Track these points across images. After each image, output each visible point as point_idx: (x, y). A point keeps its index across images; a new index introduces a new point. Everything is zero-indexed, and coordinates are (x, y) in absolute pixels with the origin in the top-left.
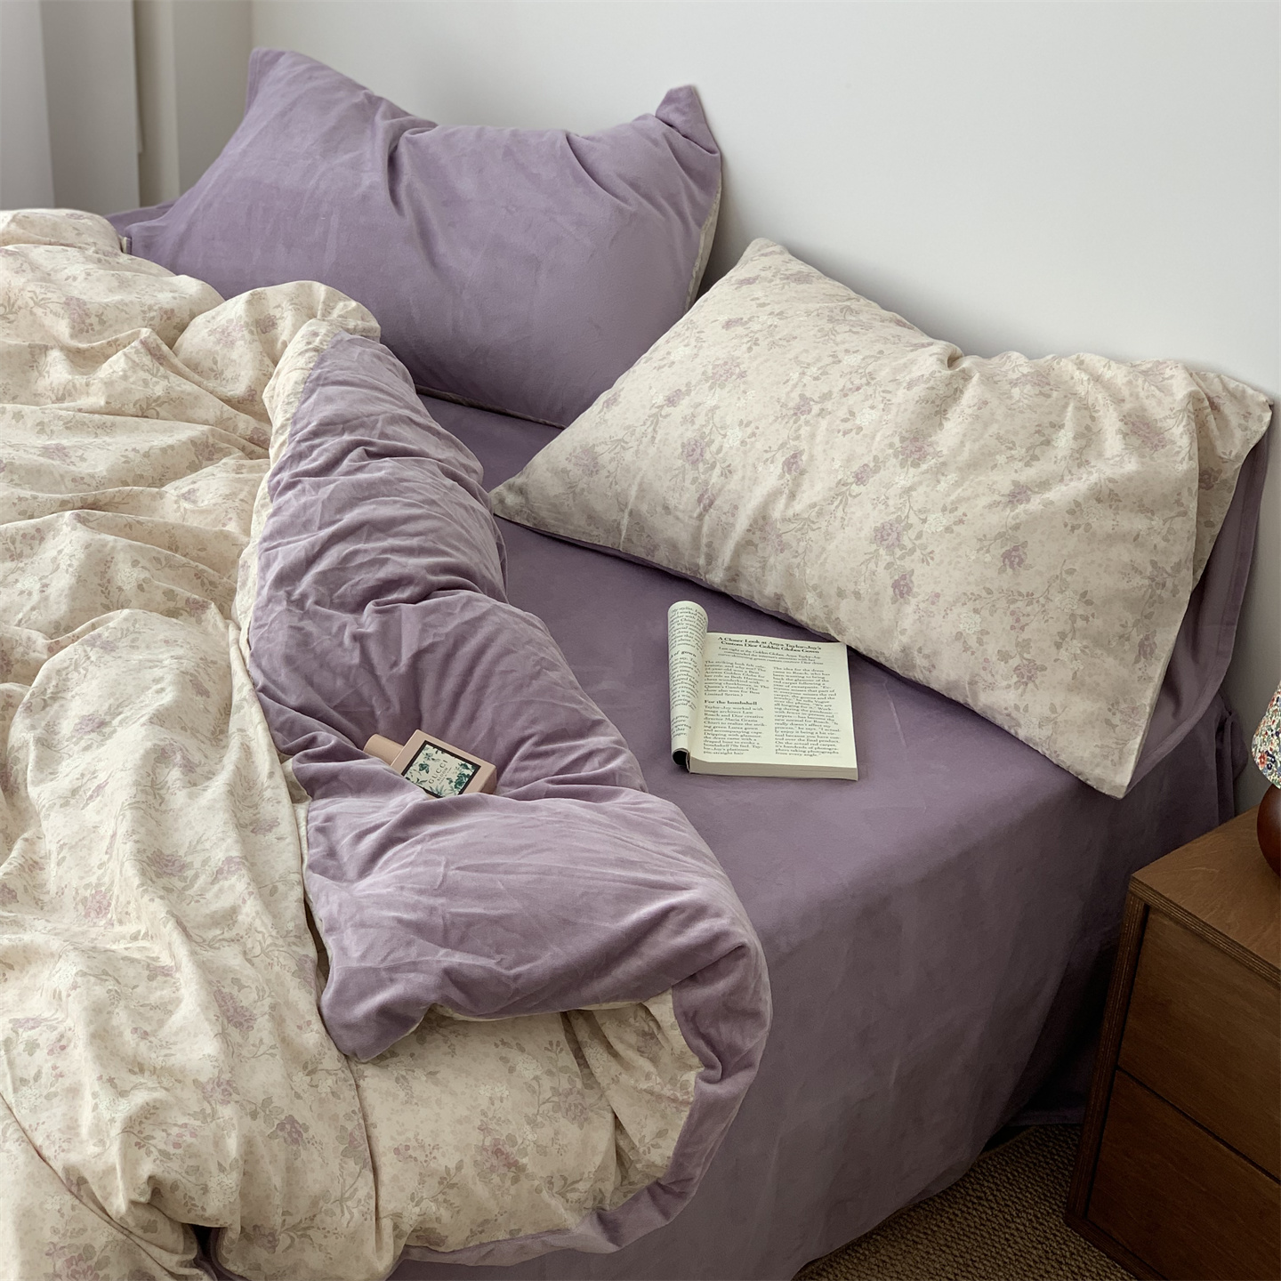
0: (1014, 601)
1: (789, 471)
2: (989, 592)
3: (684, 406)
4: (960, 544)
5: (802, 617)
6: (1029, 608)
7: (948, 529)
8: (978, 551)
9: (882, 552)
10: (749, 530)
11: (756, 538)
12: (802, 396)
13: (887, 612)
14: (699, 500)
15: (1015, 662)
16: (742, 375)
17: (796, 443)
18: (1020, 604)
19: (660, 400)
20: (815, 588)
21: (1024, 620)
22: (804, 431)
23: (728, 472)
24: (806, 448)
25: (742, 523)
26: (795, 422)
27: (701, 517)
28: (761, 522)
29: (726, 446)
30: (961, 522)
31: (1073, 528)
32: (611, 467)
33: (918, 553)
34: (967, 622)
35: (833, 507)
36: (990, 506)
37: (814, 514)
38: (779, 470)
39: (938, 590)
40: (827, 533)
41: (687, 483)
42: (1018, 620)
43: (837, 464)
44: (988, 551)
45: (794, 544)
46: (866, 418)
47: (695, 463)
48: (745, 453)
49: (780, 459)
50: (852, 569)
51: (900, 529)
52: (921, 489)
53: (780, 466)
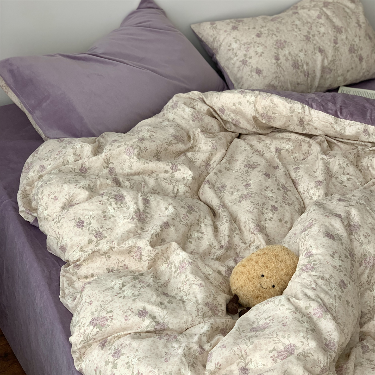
9: (353, 54)
16: (285, 42)
19: (274, 61)
23: (307, 64)
25: (318, 74)
28: (323, 69)
29: (302, 59)
30: (360, 37)
32: (280, 84)
33: (359, 49)
35: (336, 53)
37: (334, 57)
38: (319, 54)
41: (300, 74)
43: (329, 44)
45: (333, 68)
47: (298, 68)
49: (317, 52)
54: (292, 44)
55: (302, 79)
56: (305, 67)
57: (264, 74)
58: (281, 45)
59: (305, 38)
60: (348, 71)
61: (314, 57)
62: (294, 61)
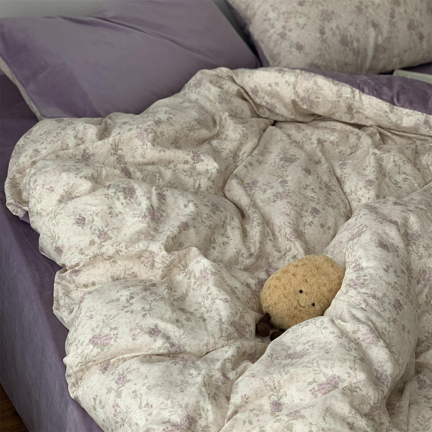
14: (355, 54)
16: (333, 13)
19: (318, 35)
23: (358, 41)
25: (370, 53)
28: (377, 47)
47: (347, 45)
54: (340, 16)
55: (350, 58)
56: (355, 44)
57: (306, 51)
58: (327, 16)
59: (356, 10)
60: (406, 51)
61: (366, 32)
62: (343, 36)
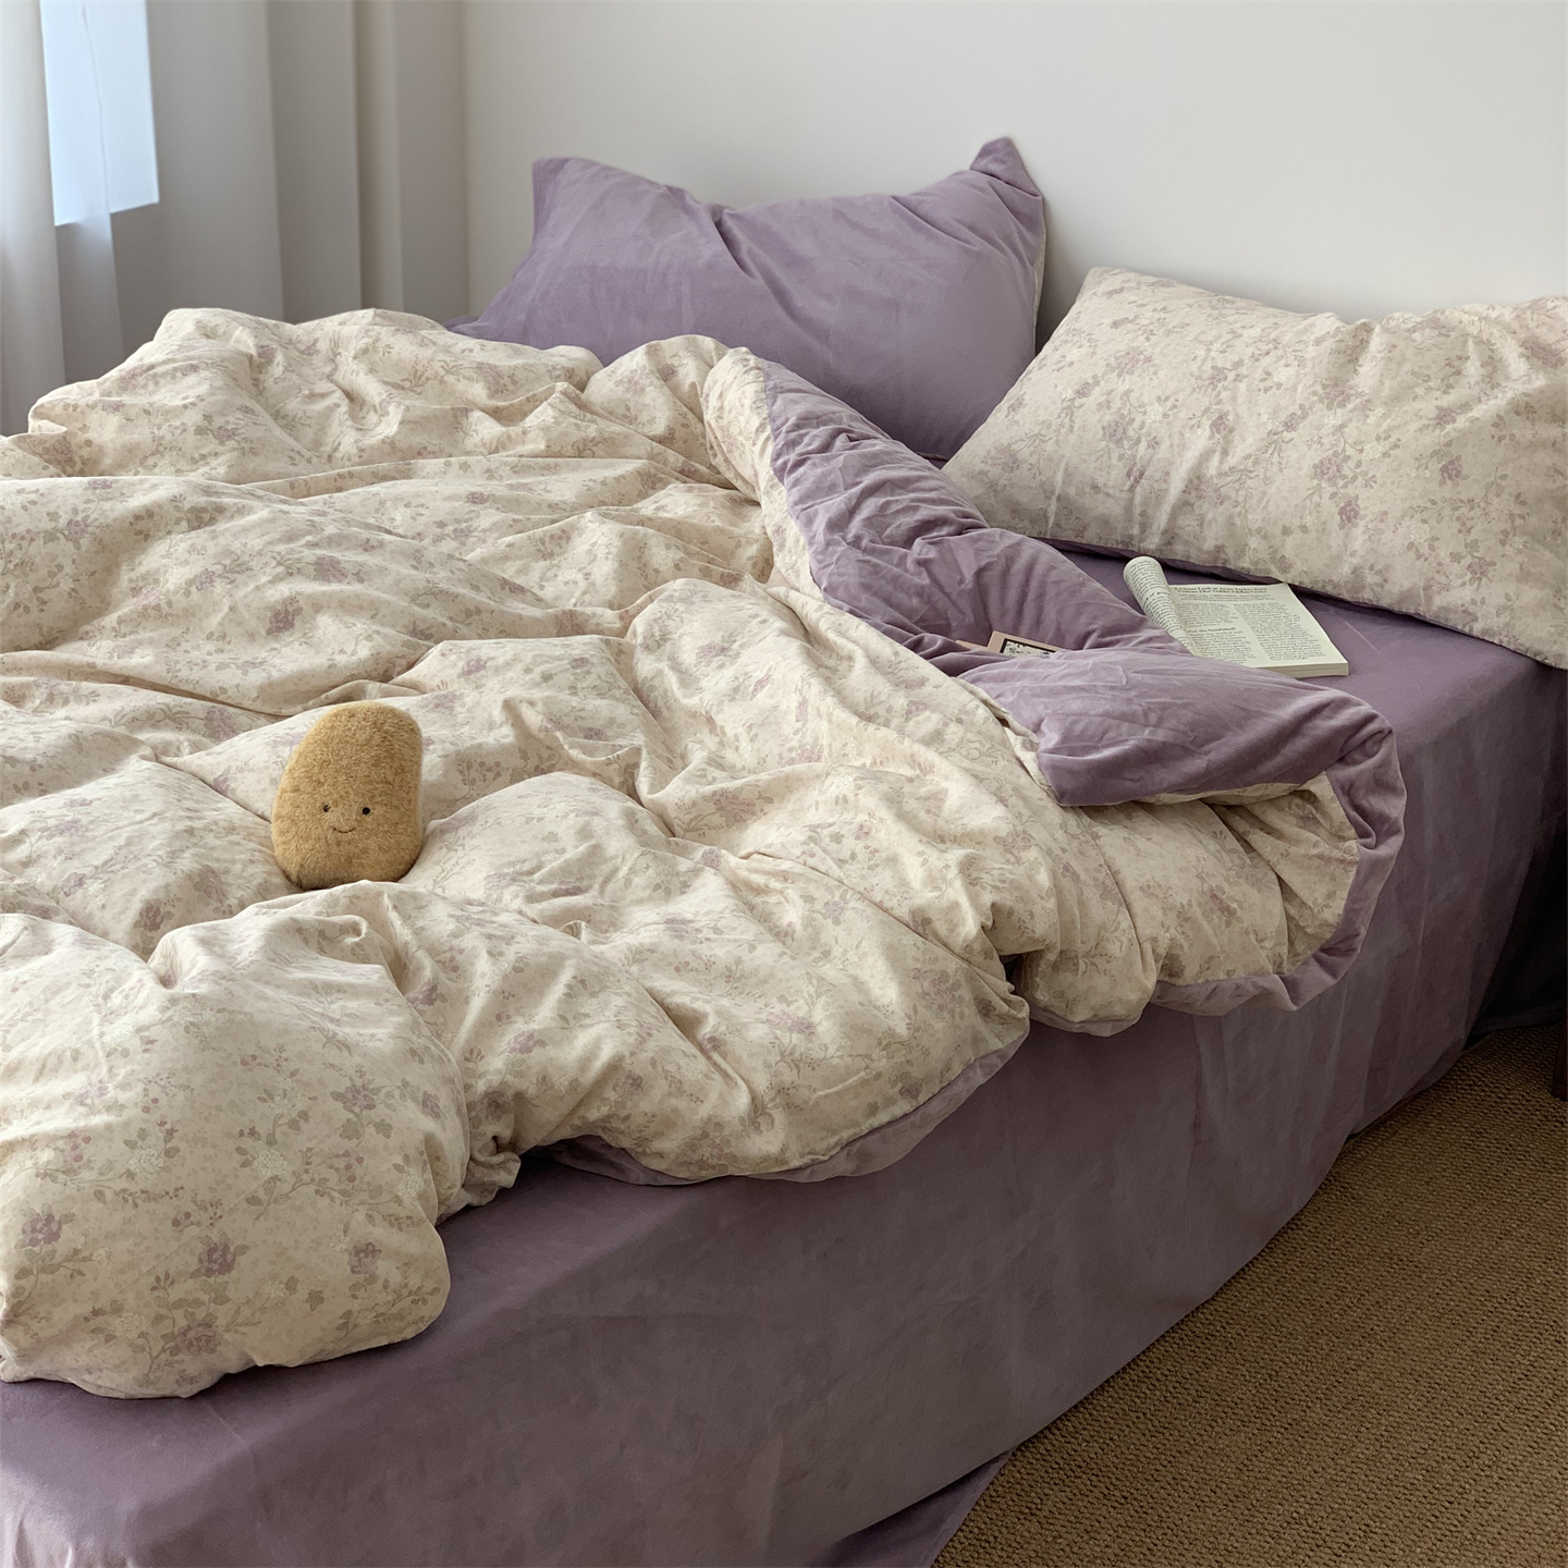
0: (1457, 509)
1: (1218, 431)
2: (1434, 502)
3: (1096, 395)
4: (1399, 465)
5: (1244, 564)
6: (1472, 513)
7: (1386, 455)
8: (1417, 469)
9: (1324, 484)
10: (1184, 492)
11: (1192, 498)
12: (1214, 368)
13: (1335, 539)
14: (1129, 475)
15: (1467, 561)
16: (1148, 360)
17: (1219, 407)
18: (1462, 510)
19: (1069, 394)
20: (1259, 531)
21: (1469, 523)
22: (1224, 395)
23: (1154, 444)
24: (1230, 409)
25: (1176, 486)
26: (1214, 390)
27: (1132, 489)
28: (1196, 482)
29: (1148, 422)
30: (1397, 446)
31: (1500, 440)
32: (1033, 460)
33: (1360, 478)
34: (1417, 532)
35: (1268, 455)
36: (1421, 430)
37: (1250, 464)
38: (1208, 432)
39: (1385, 509)
40: (1266, 478)
41: (1114, 461)
42: (1464, 524)
43: (1265, 417)
44: (1427, 468)
45: (1233, 494)
46: (1283, 375)
47: (1118, 442)
48: (1169, 423)
49: (1207, 423)
50: (1296, 506)
51: (1339, 462)
52: (1352, 425)
53: (1208, 428)
56: (1142, 449)
60: (1286, 531)
61: (1187, 434)
62: (1122, 417)
